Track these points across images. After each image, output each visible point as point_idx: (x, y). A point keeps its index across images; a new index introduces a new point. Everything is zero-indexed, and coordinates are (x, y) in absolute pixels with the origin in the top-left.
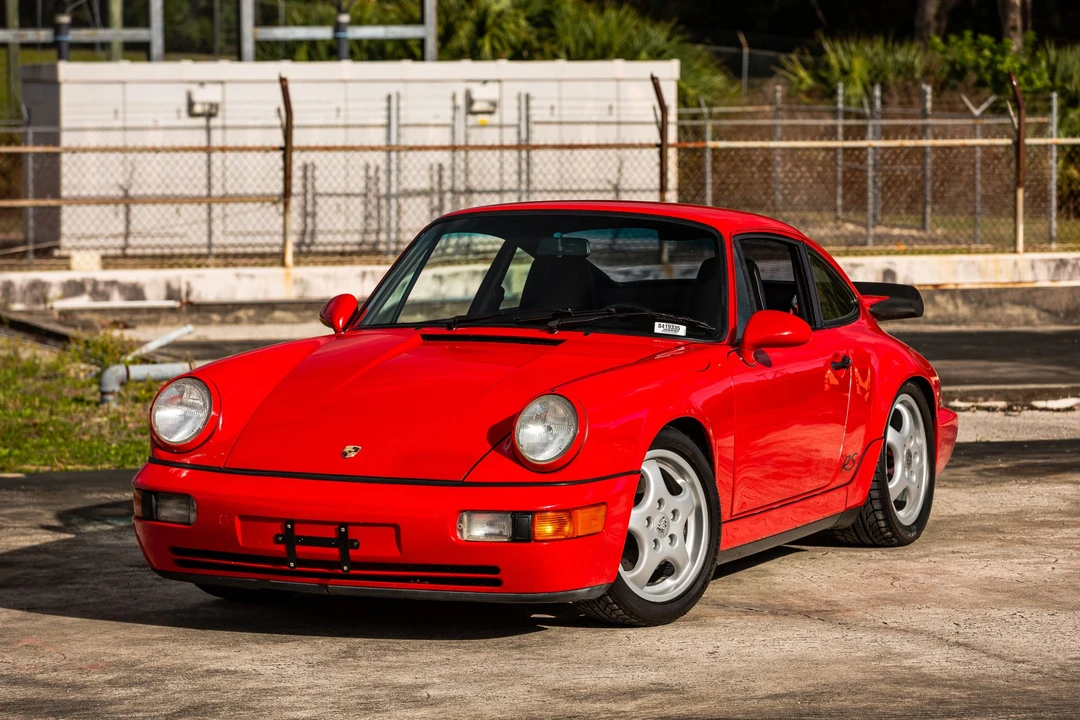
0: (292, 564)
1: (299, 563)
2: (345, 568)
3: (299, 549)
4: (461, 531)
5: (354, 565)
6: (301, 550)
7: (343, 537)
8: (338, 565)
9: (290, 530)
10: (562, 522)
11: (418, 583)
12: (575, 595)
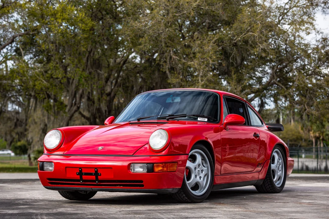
0: (81, 181)
1: (83, 181)
2: (97, 182)
4: (131, 169)
5: (99, 181)
6: (84, 177)
7: (96, 172)
8: (95, 181)
9: (81, 171)
10: (163, 167)
11: (119, 187)
12: (168, 190)
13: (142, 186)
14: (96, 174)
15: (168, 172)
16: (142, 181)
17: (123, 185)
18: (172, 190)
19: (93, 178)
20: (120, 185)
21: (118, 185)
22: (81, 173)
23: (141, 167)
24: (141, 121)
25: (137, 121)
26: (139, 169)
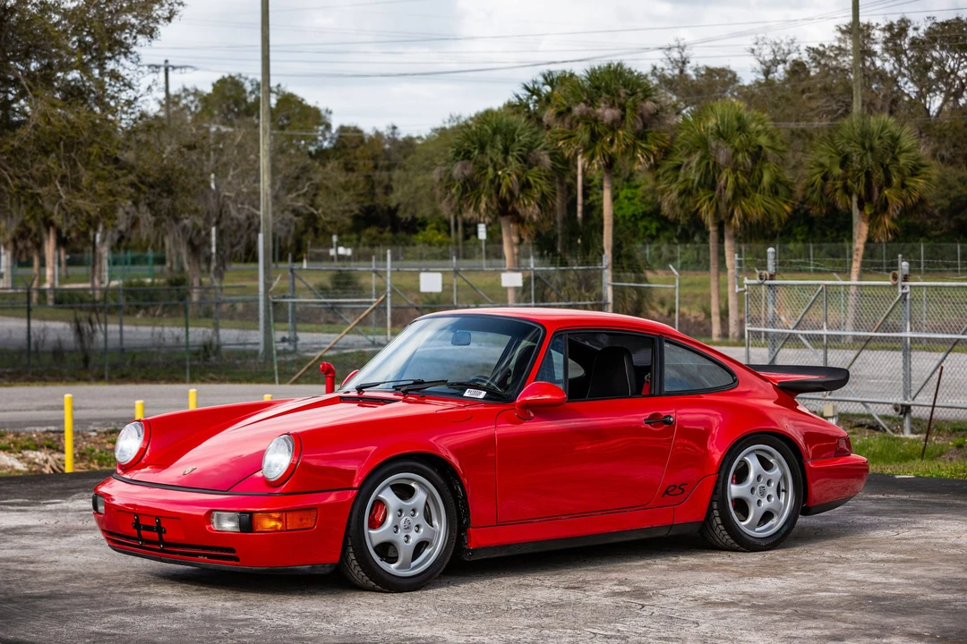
0: (140, 542)
1: (143, 540)
2: (162, 546)
3: (142, 532)
4: (213, 525)
5: (166, 544)
6: (144, 534)
7: (159, 524)
8: (158, 544)
9: (137, 520)
10: (279, 520)
11: (201, 557)
12: (297, 570)
13: (236, 559)
14: (159, 529)
15: (287, 530)
16: (232, 550)
17: (210, 556)
18: (313, 567)
19: (155, 536)
20: (204, 555)
21: (200, 555)
22: (137, 525)
23: (231, 520)
24: (367, 393)
25: (355, 394)
26: (228, 525)
